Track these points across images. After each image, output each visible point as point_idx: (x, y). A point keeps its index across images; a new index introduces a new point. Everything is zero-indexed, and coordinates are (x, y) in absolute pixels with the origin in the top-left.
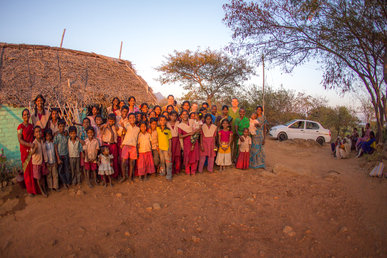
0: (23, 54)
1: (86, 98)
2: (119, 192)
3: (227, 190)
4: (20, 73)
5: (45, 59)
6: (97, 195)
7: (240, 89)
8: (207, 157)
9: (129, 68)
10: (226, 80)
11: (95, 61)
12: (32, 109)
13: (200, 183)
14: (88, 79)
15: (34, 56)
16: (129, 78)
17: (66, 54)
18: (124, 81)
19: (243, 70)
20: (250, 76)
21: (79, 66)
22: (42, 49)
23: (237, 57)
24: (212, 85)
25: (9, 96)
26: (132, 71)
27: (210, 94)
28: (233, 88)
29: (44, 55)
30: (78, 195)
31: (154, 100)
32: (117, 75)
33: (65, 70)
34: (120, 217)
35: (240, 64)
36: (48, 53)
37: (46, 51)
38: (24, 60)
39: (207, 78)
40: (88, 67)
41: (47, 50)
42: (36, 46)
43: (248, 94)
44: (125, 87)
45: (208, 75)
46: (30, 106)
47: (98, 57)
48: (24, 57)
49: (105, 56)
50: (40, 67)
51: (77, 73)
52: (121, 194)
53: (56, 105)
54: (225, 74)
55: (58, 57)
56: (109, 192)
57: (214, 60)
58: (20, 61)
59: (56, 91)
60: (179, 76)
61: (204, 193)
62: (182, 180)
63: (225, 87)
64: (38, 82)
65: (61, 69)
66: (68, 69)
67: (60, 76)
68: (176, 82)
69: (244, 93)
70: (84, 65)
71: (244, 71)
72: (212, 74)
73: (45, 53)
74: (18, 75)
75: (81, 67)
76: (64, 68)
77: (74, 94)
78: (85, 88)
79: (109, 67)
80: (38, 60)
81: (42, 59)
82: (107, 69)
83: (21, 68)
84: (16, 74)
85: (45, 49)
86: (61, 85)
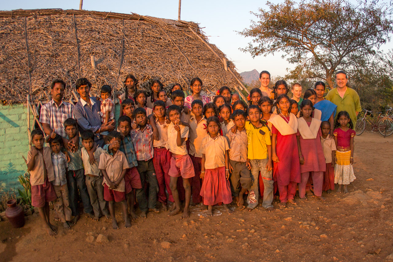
0: (19, 24)
4: (13, 53)
5: (53, 28)
7: (376, 57)
9: (195, 33)
10: (353, 44)
11: (137, 26)
12: (32, 106)
14: (125, 54)
15: (37, 26)
16: (195, 49)
17: (90, 18)
18: (186, 54)
19: (377, 27)
20: (389, 36)
21: (111, 35)
22: (49, 14)
23: (366, 7)
24: (332, 54)
26: (200, 38)
27: (329, 68)
28: (365, 56)
29: (52, 23)
32: (175, 44)
33: (88, 42)
35: (371, 17)
36: (58, 19)
37: (56, 17)
38: (21, 33)
39: (324, 44)
40: (126, 35)
42: (39, 11)
43: (388, 66)
44: (187, 63)
45: (324, 38)
46: (27, 102)
47: (142, 19)
48: (19, 29)
50: (46, 42)
51: (107, 46)
54: (349, 34)
55: (75, 24)
57: (330, 14)
58: (13, 35)
59: (72, 76)
60: (279, 43)
63: (353, 55)
64: (42, 64)
65: (80, 42)
66: (92, 41)
67: (79, 52)
68: (275, 53)
69: (381, 64)
70: (119, 34)
71: (379, 28)
72: (330, 36)
73: (54, 19)
74: (10, 56)
75: (113, 36)
76: (86, 40)
77: (102, 78)
78: (121, 68)
79: (161, 34)
80: (42, 31)
81: (49, 29)
82: (157, 36)
83: (15, 45)
84: (6, 55)
85: (55, 14)
86: (80, 67)
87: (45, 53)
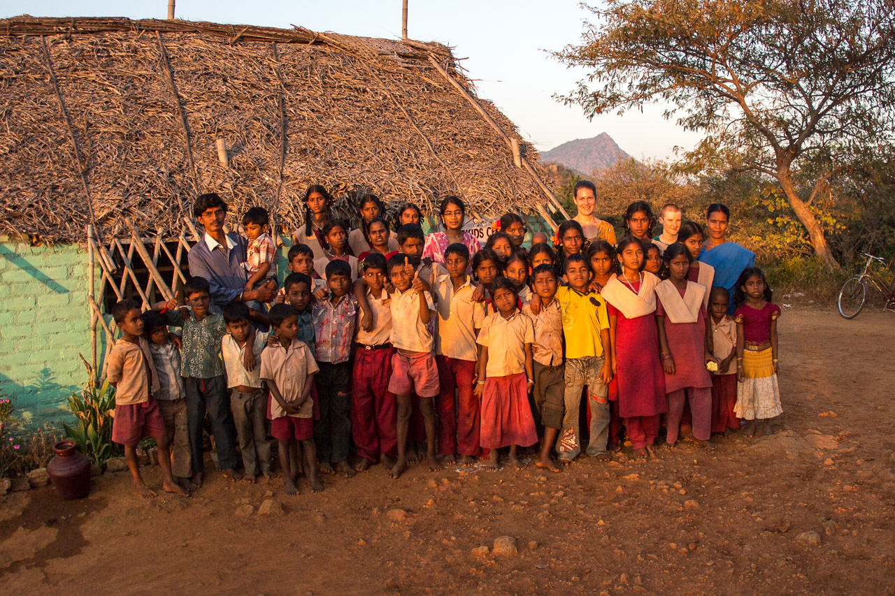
0: (32, 55)
1: (289, 200)
4: (35, 129)
5: (118, 67)
9: (444, 74)
11: (310, 61)
12: (99, 248)
14: (288, 132)
15: (77, 63)
16: (446, 116)
17: (198, 43)
18: (425, 128)
21: (253, 86)
22: (100, 31)
25: (8, 209)
29: (112, 53)
31: (544, 193)
32: (399, 106)
33: (203, 104)
36: (125, 44)
37: (119, 39)
38: (43, 80)
40: (287, 85)
41: (120, 35)
42: (76, 21)
44: (429, 151)
46: (89, 239)
47: (319, 41)
48: (37, 69)
49: (347, 37)
50: (106, 102)
51: (248, 115)
53: (182, 233)
55: (167, 59)
58: (24, 83)
59: (179, 183)
64: (107, 153)
65: (185, 104)
66: (212, 101)
67: (187, 128)
70: (269, 81)
73: (114, 45)
74: (29, 134)
75: (257, 88)
76: (198, 98)
77: (245, 189)
78: (283, 165)
79: (365, 80)
80: (93, 76)
81: (109, 69)
82: (358, 87)
83: (36, 109)
84: (21, 132)
85: (112, 31)
86: (193, 163)
87: (111, 129)
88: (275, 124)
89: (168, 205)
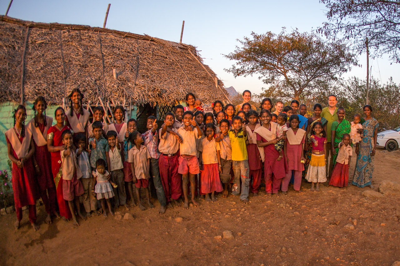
0: (55, 36)
1: (137, 93)
2: (178, 216)
3: (319, 214)
4: (51, 61)
5: (83, 42)
6: (150, 220)
7: (338, 83)
8: (293, 172)
9: (193, 55)
10: (319, 71)
11: (149, 46)
12: (67, 107)
13: (284, 205)
14: (139, 69)
15: (70, 39)
16: (193, 69)
17: (112, 36)
18: (186, 72)
19: (341, 58)
20: (350, 66)
21: (128, 52)
22: (79, 30)
23: (334, 42)
24: (301, 78)
25: (36, 91)
26: (197, 59)
27: (297, 89)
28: (328, 81)
29: (82, 37)
30: (126, 220)
31: (225, 97)
32: (177, 64)
33: (110, 57)
34: (180, 248)
35: (337, 51)
36: (87, 34)
37: (85, 33)
38: (57, 44)
39: (294, 69)
40: (140, 53)
41: (86, 31)
42: (72, 26)
43: (347, 90)
44: (187, 80)
45: (296, 65)
46: (63, 104)
47: (152, 40)
48: (56, 41)
49: (162, 40)
50: (77, 53)
51: (125, 62)
52: (182, 219)
53: (98, 103)
54: (317, 63)
55: (100, 41)
56: (166, 216)
57: (303, 46)
58: (51, 45)
59: (98, 84)
60: (258, 66)
61: (290, 218)
62: (261, 200)
63: (318, 80)
64: (75, 72)
65: (104, 56)
67: (104, 65)
69: (342, 89)
70: (134, 51)
71: (342, 59)
72: (301, 63)
73: (83, 34)
74: (48, 63)
75: (130, 53)
76: (109, 54)
77: (121, 88)
78: (136, 80)
79: (167, 54)
80: (74, 44)
81: (80, 42)
82: (164, 56)
83: (53, 54)
84: (46, 62)
85: (84, 30)
86: (104, 77)
87: (77, 63)
88: (134, 66)
89: (93, 92)
